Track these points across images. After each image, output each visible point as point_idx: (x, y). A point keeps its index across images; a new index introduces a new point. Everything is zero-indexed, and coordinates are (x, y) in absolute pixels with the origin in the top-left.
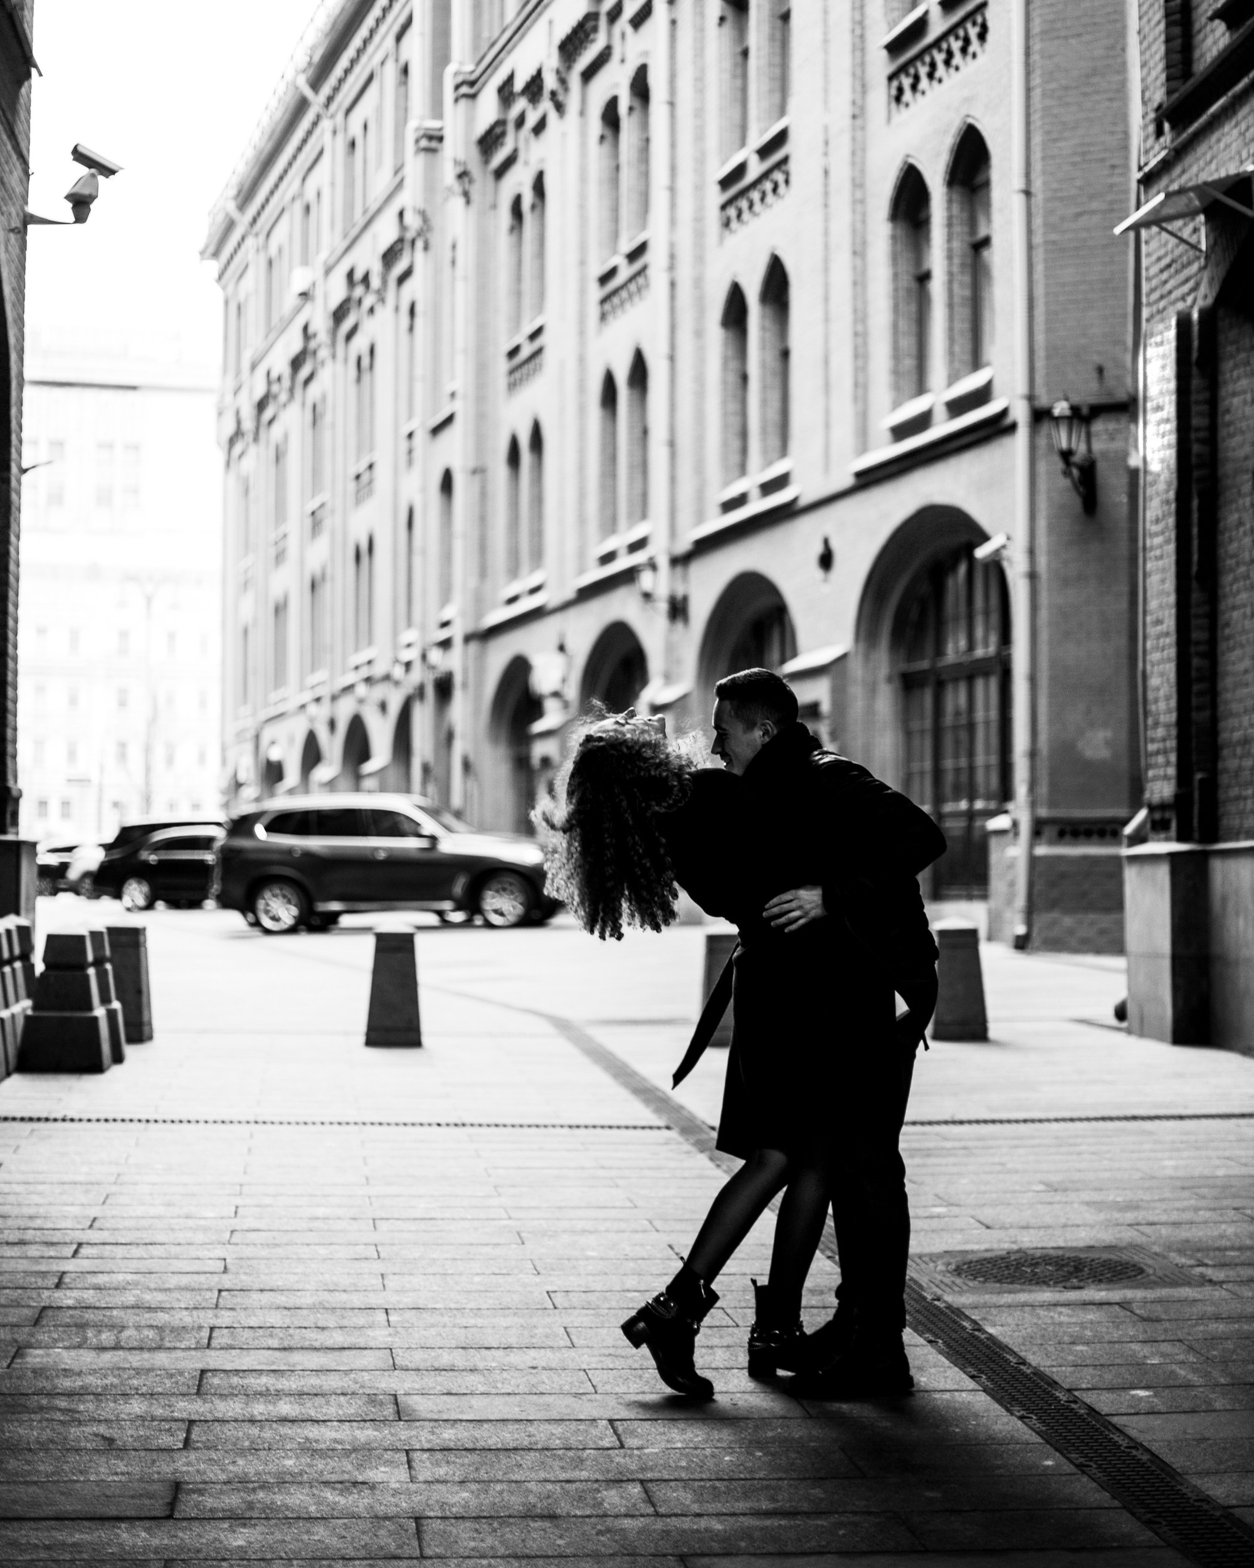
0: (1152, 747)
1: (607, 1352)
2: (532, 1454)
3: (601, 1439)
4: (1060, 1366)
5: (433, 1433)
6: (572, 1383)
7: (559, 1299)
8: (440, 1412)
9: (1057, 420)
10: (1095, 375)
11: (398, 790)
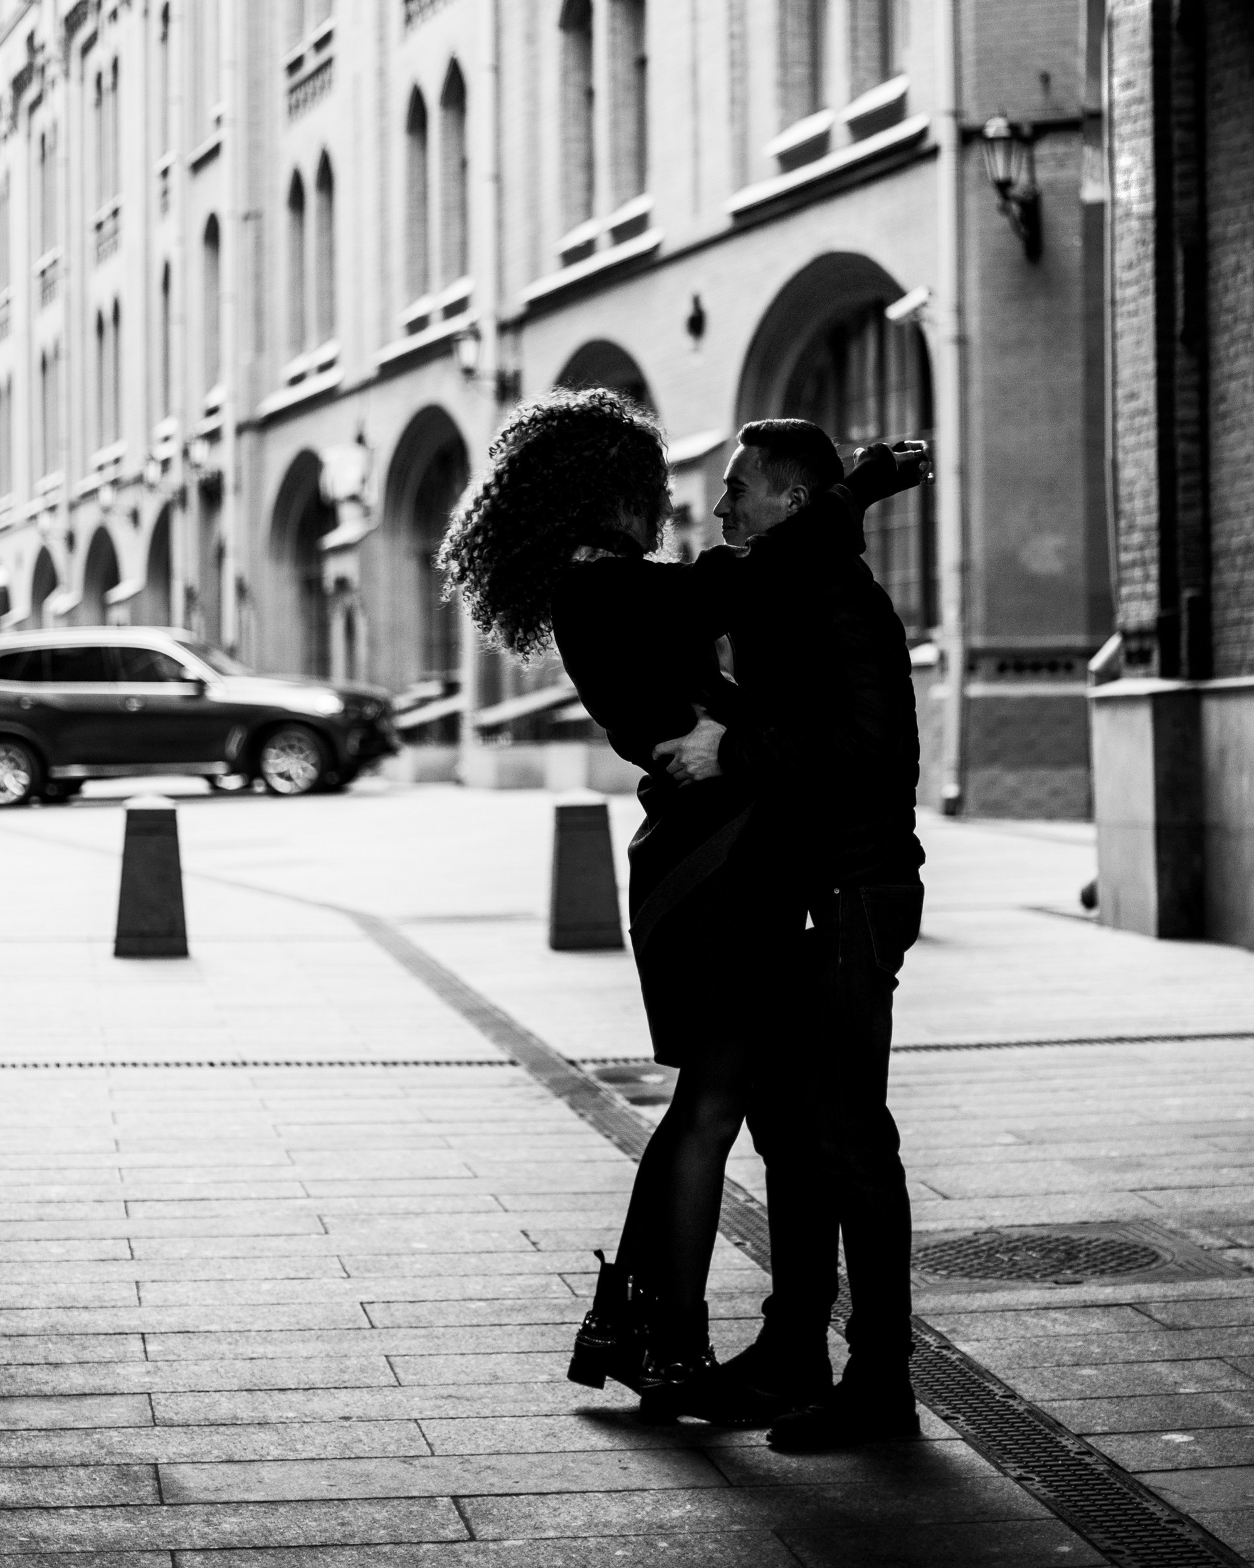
0: (1125, 557)
1: (445, 1392)
2: (347, 1552)
3: (443, 1526)
4: (1063, 1400)
5: (208, 1523)
6: (398, 1440)
7: (376, 1313)
8: (217, 1490)
9: (992, 141)
10: (1037, 85)
11: (154, 623)
